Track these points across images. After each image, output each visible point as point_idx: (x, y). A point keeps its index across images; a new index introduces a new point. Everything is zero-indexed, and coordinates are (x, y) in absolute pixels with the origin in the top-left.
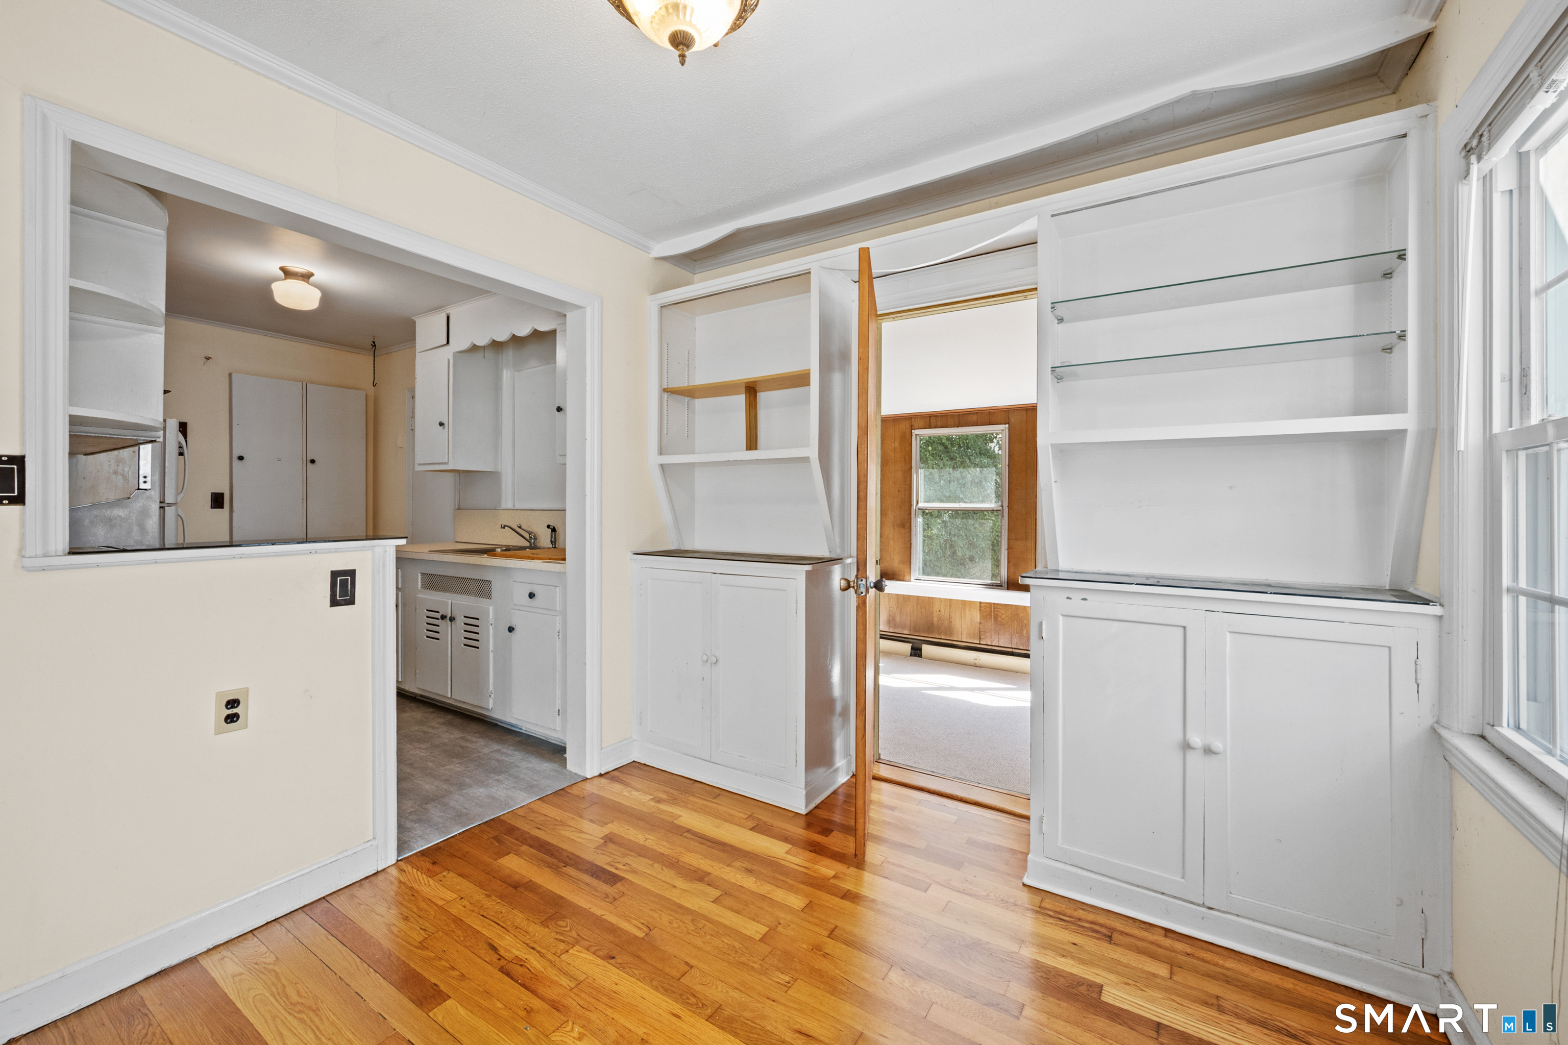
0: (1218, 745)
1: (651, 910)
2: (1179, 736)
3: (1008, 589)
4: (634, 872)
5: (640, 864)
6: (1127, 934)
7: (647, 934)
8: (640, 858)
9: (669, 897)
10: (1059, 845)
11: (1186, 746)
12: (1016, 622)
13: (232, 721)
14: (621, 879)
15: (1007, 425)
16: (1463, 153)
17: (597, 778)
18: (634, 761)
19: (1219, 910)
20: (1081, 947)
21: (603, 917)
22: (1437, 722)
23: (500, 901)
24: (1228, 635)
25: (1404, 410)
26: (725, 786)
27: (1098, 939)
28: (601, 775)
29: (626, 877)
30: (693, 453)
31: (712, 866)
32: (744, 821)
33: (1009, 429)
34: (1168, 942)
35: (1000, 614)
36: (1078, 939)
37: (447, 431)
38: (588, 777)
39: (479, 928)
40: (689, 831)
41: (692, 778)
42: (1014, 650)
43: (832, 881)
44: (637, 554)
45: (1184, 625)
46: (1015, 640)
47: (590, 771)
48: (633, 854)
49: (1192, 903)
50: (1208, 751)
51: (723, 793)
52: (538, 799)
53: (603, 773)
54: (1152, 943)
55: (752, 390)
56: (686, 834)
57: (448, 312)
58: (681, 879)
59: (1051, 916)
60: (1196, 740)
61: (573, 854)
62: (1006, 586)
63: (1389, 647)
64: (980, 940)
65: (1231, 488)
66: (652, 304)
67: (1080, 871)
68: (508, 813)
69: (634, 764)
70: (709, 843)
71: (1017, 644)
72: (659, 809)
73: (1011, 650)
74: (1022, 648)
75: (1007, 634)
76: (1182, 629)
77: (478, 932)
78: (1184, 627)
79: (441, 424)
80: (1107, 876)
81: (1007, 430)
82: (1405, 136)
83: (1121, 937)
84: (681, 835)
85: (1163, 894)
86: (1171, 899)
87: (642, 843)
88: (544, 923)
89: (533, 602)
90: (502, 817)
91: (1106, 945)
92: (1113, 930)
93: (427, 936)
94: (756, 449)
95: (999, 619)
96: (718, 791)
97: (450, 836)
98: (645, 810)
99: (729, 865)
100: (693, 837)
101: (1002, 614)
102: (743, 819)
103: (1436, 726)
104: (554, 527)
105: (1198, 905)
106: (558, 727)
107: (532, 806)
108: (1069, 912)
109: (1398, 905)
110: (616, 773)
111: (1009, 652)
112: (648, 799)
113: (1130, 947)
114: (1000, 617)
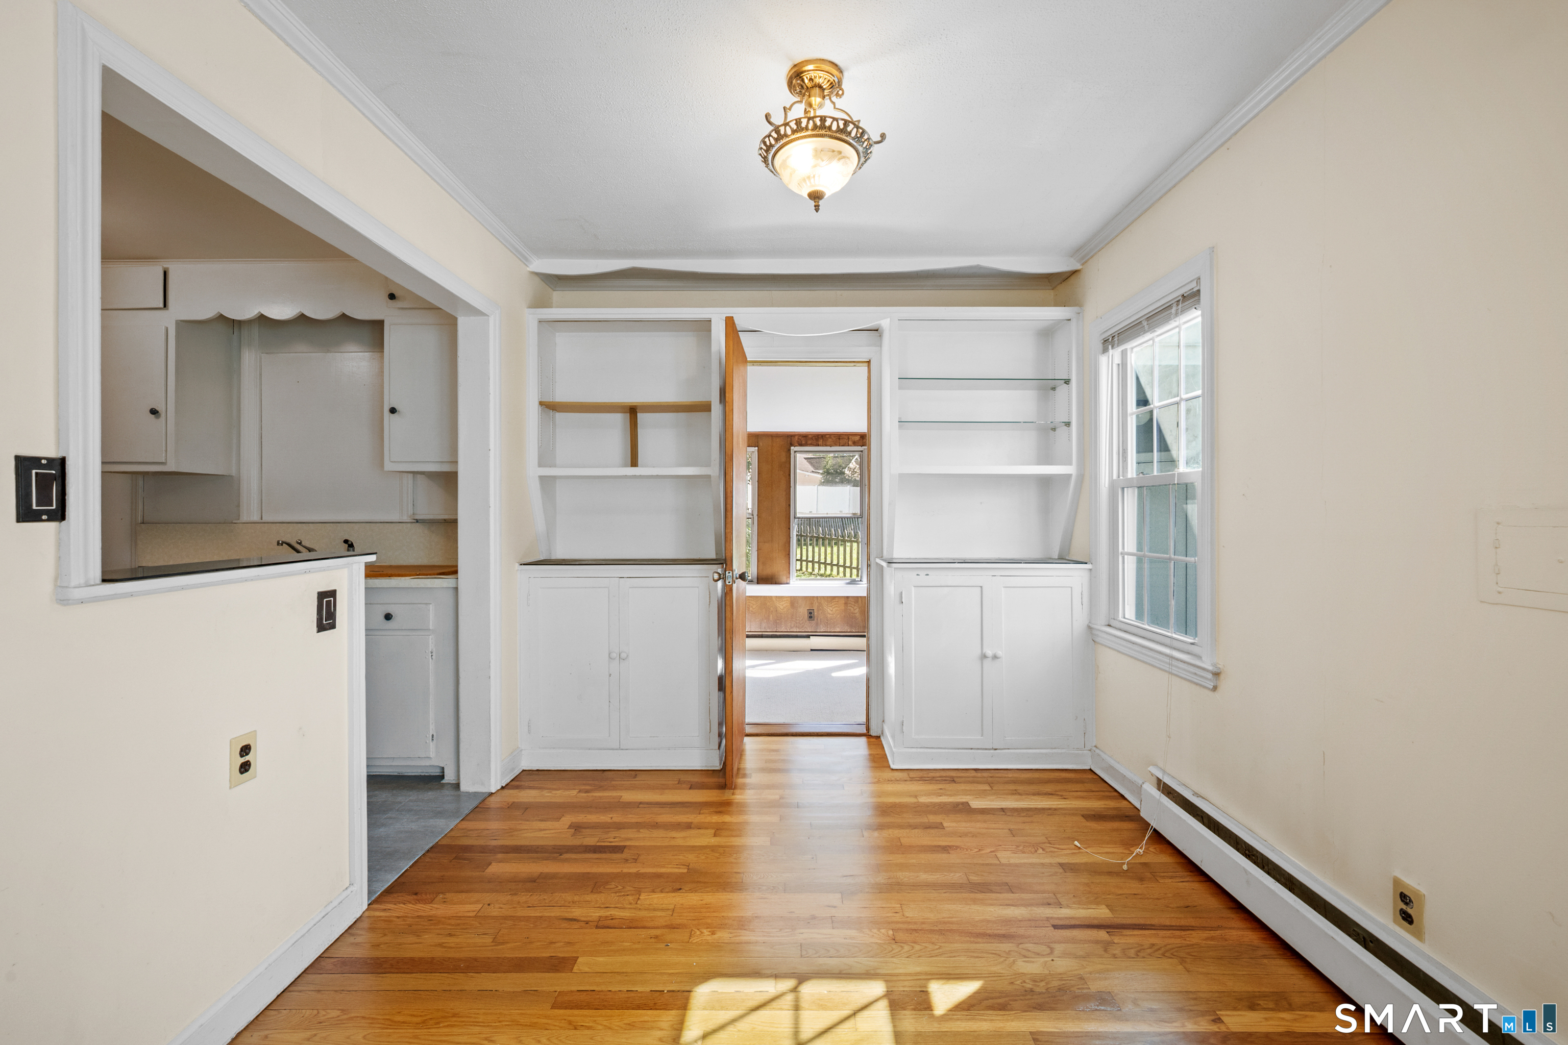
0: (1000, 653)
1: (673, 856)
2: (979, 652)
3: (758, 583)
4: (630, 839)
5: (630, 833)
6: (960, 777)
7: (688, 869)
8: (621, 830)
9: (677, 844)
10: (913, 737)
11: (984, 657)
12: (764, 610)
13: (247, 771)
14: (625, 847)
15: (757, 448)
16: (1102, 341)
17: (500, 791)
18: (523, 771)
19: (999, 749)
20: (945, 789)
21: (640, 871)
22: (1089, 623)
23: (531, 894)
24: (1003, 589)
25: (1071, 464)
26: (637, 767)
27: (949, 783)
28: (503, 788)
29: (625, 844)
30: (555, 466)
31: (688, 818)
32: (678, 785)
33: (758, 451)
34: (979, 775)
35: (751, 605)
36: (941, 786)
37: (164, 422)
38: (493, 792)
39: (540, 915)
40: (641, 803)
41: (598, 769)
42: (763, 633)
43: (781, 801)
44: (524, 564)
45: (981, 585)
46: (764, 625)
47: (494, 786)
48: (612, 830)
49: (986, 749)
50: (995, 657)
51: (637, 773)
52: (462, 820)
53: (504, 785)
54: (973, 777)
55: (633, 411)
56: (641, 806)
57: (165, 266)
58: (672, 832)
59: (919, 780)
60: (989, 653)
61: (555, 845)
62: (756, 581)
63: (1071, 588)
64: (895, 803)
65: (981, 503)
66: (531, 317)
67: (926, 750)
68: (442, 838)
69: (524, 772)
70: (669, 806)
71: (765, 628)
72: (595, 797)
73: (761, 633)
74: (769, 631)
75: (757, 620)
76: (980, 588)
77: (541, 917)
78: (981, 587)
79: (154, 412)
80: (941, 748)
81: (757, 452)
82: (1070, 320)
83: (958, 779)
84: (638, 807)
85: (972, 749)
86: (976, 751)
87: (609, 821)
88: (594, 891)
89: (390, 624)
90: (440, 843)
91: (954, 784)
92: (952, 777)
93: (494, 937)
94: (638, 466)
95: (751, 609)
96: (633, 773)
97: (403, 871)
98: (583, 800)
99: (700, 814)
100: (648, 806)
101: (753, 605)
102: (676, 784)
103: (1090, 625)
104: (352, 543)
105: (989, 749)
106: (431, 753)
107: (460, 826)
108: (925, 775)
109: (1075, 720)
110: (513, 783)
111: (759, 635)
112: (576, 793)
113: (965, 782)
114: (752, 607)
